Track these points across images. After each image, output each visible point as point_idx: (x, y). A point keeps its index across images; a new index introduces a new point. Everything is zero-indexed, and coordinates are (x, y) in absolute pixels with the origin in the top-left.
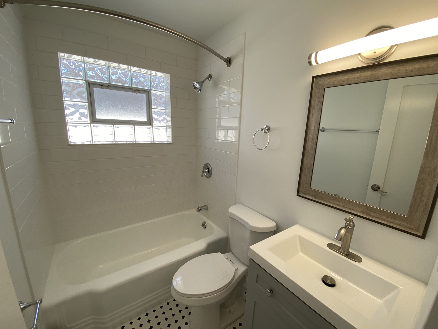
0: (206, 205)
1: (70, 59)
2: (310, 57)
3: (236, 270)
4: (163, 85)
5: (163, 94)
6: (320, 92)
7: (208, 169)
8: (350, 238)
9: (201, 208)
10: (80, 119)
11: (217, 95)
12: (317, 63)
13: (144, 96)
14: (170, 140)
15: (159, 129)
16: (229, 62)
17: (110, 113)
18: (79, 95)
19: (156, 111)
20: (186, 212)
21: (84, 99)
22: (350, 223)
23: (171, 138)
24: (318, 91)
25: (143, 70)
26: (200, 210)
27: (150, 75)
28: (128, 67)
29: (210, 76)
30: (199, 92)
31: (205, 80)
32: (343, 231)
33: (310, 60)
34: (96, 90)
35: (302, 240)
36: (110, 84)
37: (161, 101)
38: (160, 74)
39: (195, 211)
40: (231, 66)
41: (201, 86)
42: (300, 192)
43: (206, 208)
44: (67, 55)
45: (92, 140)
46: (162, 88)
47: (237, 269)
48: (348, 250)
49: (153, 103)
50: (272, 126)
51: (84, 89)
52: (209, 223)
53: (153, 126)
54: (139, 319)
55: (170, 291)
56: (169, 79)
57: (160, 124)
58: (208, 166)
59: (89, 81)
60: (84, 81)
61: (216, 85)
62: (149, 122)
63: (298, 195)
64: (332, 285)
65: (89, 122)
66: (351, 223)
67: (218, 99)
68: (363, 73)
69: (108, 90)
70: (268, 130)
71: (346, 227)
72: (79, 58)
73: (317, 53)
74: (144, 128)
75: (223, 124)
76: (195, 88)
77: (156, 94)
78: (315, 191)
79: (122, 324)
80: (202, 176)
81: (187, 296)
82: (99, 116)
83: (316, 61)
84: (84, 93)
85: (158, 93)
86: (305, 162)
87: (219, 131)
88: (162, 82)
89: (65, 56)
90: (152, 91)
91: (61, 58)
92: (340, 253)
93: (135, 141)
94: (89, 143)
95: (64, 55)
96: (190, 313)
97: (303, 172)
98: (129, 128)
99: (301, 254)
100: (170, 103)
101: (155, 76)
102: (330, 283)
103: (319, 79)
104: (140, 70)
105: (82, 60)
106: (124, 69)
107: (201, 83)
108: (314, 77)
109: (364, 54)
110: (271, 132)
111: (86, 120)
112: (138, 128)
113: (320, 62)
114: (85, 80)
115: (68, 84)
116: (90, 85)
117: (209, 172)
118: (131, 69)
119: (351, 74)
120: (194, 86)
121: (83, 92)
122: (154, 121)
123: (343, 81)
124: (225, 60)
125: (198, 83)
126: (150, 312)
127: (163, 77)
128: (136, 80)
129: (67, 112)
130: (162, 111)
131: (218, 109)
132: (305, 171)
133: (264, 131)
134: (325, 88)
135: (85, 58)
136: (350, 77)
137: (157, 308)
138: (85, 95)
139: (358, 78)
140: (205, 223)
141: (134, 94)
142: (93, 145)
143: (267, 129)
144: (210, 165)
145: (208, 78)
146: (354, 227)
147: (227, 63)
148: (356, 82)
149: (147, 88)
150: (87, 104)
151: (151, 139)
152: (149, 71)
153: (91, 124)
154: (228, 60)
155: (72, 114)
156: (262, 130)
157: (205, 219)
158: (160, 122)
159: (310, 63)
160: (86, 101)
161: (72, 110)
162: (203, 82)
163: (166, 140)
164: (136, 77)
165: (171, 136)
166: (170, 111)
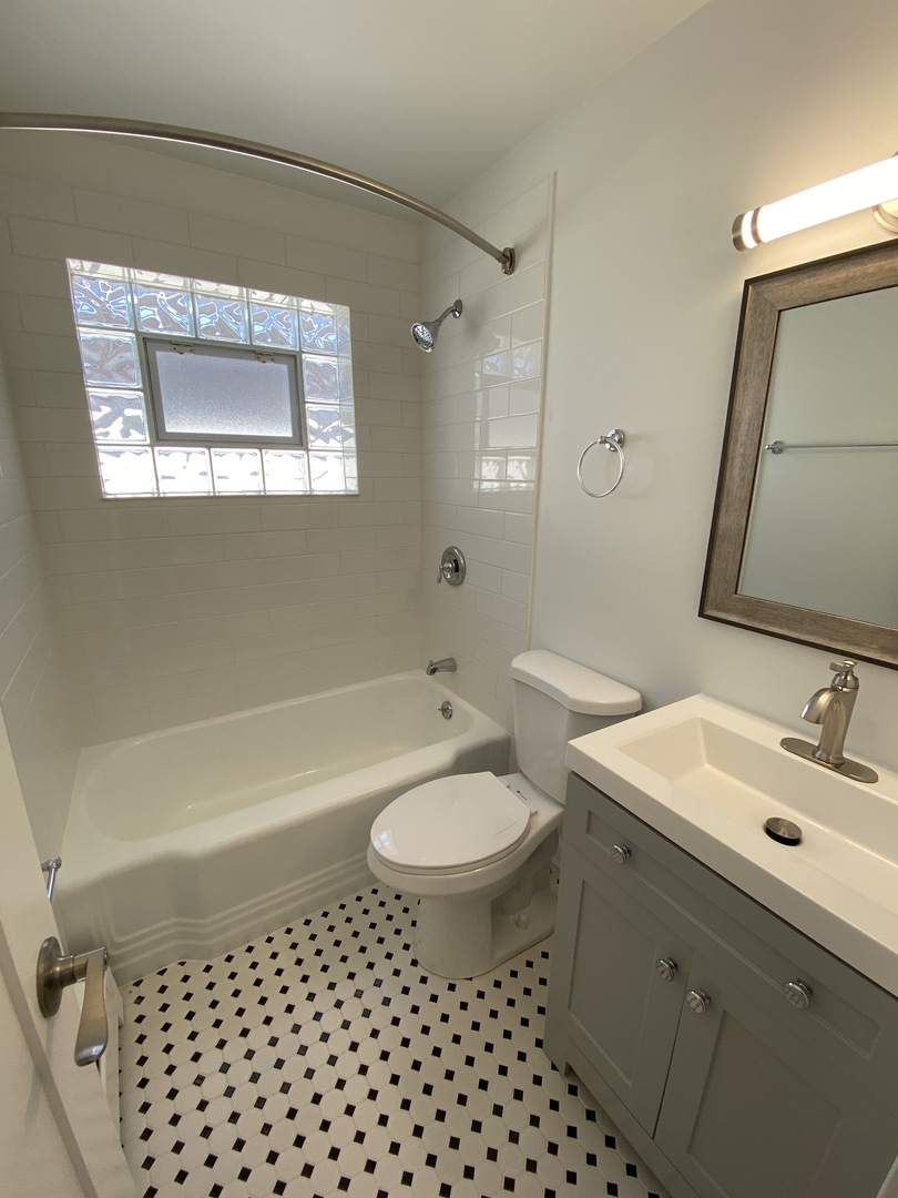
0: (452, 659)
1: (94, 275)
2: (737, 226)
3: (533, 815)
4: (332, 337)
5: (333, 361)
6: (767, 322)
7: (455, 561)
8: (844, 720)
9: (437, 666)
10: (125, 433)
11: (478, 356)
12: (758, 240)
13: (283, 369)
14: (353, 486)
15: (324, 459)
16: (509, 259)
17: (200, 418)
18: (122, 369)
19: (316, 410)
20: (400, 678)
21: (133, 381)
22: (846, 678)
23: (355, 482)
24: (760, 321)
25: (278, 298)
26: (433, 671)
27: (298, 311)
28: (241, 292)
29: (458, 307)
30: (430, 350)
31: (444, 316)
32: (824, 699)
33: (737, 235)
34: (162, 357)
35: (713, 733)
36: (197, 338)
37: (326, 382)
38: (322, 307)
39: (421, 675)
40: (516, 272)
41: (434, 334)
42: (708, 605)
43: (451, 666)
44: (88, 265)
45: (158, 489)
46: (328, 346)
47: (536, 813)
48: (840, 751)
49: (306, 387)
50: (630, 431)
51: (133, 355)
52: (459, 703)
53: (308, 450)
54: (289, 931)
55: (366, 858)
56: (349, 322)
57: (324, 444)
58: (454, 554)
59: (144, 333)
60: (130, 334)
61: (474, 328)
62: (299, 441)
63: (701, 614)
64: (794, 842)
65: (148, 442)
66: (849, 678)
67: (482, 374)
68: (889, 261)
69: (192, 355)
70: (619, 442)
71: (833, 689)
72: (116, 271)
73: (757, 211)
74: (286, 456)
75: (495, 442)
76: (417, 339)
77: (315, 365)
78: (748, 600)
79: (248, 942)
80: (439, 581)
81: (406, 870)
82: (171, 427)
83: (755, 234)
84: (132, 366)
85: (320, 360)
86: (722, 522)
87: (484, 464)
88: (330, 330)
89: (82, 269)
90: (304, 355)
91: (72, 275)
92: (818, 761)
93: (265, 491)
94: (151, 495)
95: (82, 265)
96: (414, 924)
97: (717, 550)
98: (250, 456)
99: (707, 766)
100: (352, 386)
101: (312, 314)
102: (786, 836)
103: (764, 287)
104: (270, 299)
105: (124, 277)
106: (230, 299)
107: (434, 327)
108: (748, 283)
109: (889, 208)
110: (628, 446)
111: (142, 437)
112: (270, 455)
113: (765, 237)
114: (136, 332)
115: (93, 343)
116: (147, 343)
117: (457, 569)
118: (248, 297)
119: (853, 264)
120: (415, 335)
121: (131, 363)
122: (311, 438)
123: (831, 286)
124: (500, 255)
125: (425, 324)
126: (316, 917)
127: (332, 317)
128: (261, 328)
129: (95, 416)
130: (330, 408)
131: (480, 394)
132: (723, 547)
133: (608, 446)
134: (780, 311)
135: (132, 270)
136: (851, 275)
137: (333, 908)
138: (136, 373)
139: (874, 274)
140: (449, 703)
141: (257, 364)
142: (159, 499)
143: (616, 439)
144: (459, 551)
145: (453, 311)
146: (856, 688)
147: (504, 263)
148: (869, 285)
149: (289, 347)
150: (142, 394)
151: (305, 486)
152: (295, 299)
153: (152, 446)
154: (508, 255)
155: (107, 421)
156: (604, 441)
157: (449, 695)
158: (327, 441)
159: (738, 242)
160: (141, 386)
161: (106, 410)
162: (440, 321)
163: (343, 488)
164: (261, 319)
165: (356, 475)
166: (352, 410)
